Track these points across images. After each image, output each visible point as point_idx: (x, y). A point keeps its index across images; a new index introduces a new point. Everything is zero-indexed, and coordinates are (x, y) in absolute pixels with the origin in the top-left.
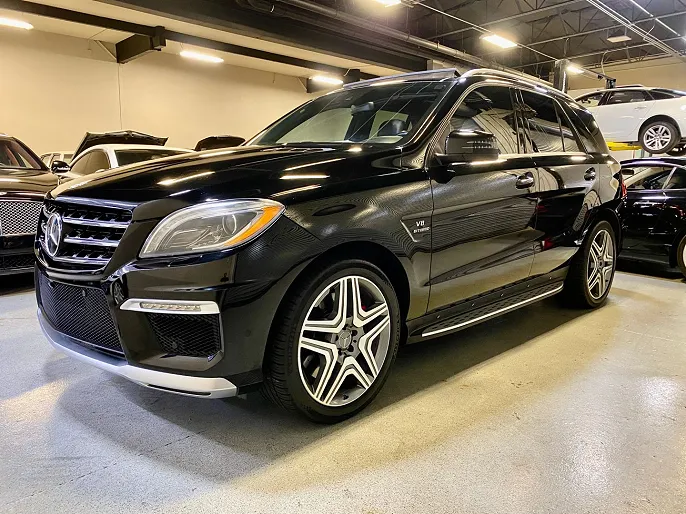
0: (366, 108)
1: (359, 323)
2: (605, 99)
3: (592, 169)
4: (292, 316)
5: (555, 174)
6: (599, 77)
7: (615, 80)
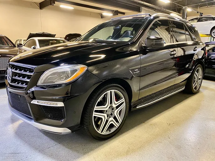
0: (118, 27)
1: (114, 106)
2: (199, 20)
3: (196, 47)
4: (90, 105)
5: (183, 49)
6: (198, 12)
7: (203, 14)
